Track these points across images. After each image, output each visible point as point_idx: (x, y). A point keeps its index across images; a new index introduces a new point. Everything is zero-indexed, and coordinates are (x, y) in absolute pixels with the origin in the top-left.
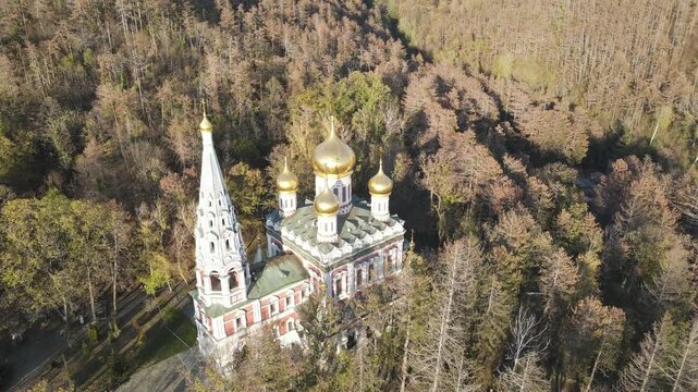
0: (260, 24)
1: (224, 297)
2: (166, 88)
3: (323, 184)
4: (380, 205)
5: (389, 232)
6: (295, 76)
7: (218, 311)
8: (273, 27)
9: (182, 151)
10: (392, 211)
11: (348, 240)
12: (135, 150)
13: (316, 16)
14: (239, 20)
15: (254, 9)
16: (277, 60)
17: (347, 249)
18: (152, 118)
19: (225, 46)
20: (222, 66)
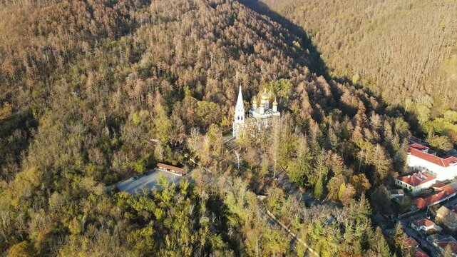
0: (253, 61)
1: (240, 121)
2: (224, 81)
3: (263, 101)
4: (275, 108)
5: (276, 114)
6: (263, 79)
7: (238, 124)
8: (258, 61)
9: (229, 96)
10: (278, 110)
12: (219, 95)
13: (275, 57)
14: (246, 59)
15: (251, 55)
16: (257, 73)
17: (266, 115)
18: (221, 87)
19: (241, 69)
20: (240, 75)
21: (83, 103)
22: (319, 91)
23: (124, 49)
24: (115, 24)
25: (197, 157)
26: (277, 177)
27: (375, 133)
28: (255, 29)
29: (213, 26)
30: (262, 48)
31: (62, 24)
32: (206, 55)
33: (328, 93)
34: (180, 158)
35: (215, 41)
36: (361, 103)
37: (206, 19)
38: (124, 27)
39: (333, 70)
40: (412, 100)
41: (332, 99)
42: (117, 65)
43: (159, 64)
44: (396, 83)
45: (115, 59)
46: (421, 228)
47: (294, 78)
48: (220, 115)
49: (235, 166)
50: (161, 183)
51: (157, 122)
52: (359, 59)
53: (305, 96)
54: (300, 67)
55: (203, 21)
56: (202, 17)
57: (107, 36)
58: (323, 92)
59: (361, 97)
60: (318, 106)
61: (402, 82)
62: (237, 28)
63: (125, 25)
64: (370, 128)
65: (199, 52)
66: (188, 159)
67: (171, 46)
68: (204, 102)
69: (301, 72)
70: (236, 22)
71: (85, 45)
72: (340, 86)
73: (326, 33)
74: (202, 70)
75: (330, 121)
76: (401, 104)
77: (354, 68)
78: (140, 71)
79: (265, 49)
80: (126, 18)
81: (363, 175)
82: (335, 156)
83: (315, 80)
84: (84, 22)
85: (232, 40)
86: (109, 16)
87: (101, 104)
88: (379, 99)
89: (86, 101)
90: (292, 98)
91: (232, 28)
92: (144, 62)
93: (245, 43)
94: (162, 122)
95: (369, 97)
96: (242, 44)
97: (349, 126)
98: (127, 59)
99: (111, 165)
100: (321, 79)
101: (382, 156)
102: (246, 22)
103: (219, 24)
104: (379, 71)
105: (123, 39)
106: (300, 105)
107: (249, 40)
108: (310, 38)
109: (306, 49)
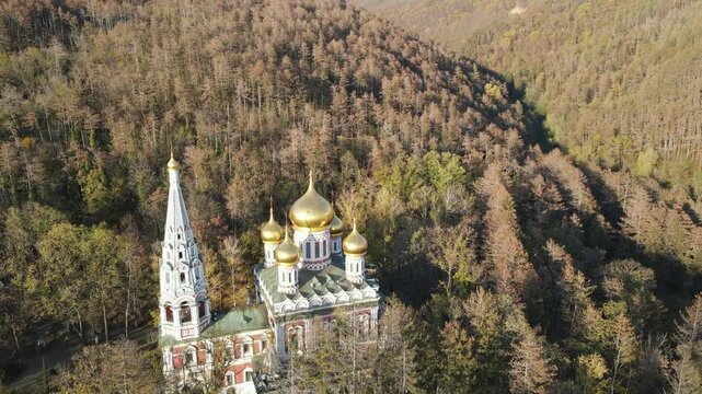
1: (176, 329)
5: (358, 295)
6: (375, 153)
7: (166, 342)
8: (381, 113)
11: (305, 295)
13: (433, 105)
14: (351, 105)
15: (366, 96)
16: (362, 138)
17: (303, 303)
22: (552, 191)
24: (22, 18)
28: (397, 54)
29: (285, 36)
30: (402, 86)
37: (275, 24)
41: (599, 218)
53: (501, 208)
54: (497, 132)
58: (566, 195)
62: (347, 45)
70: (352, 35)
73: (558, 76)
79: (410, 88)
83: (537, 161)
91: (336, 45)
93: (359, 75)
96: (350, 75)
100: (555, 159)
102: (378, 40)
103: (304, 34)
106: (480, 241)
107: (371, 68)
108: (524, 85)
109: (514, 102)
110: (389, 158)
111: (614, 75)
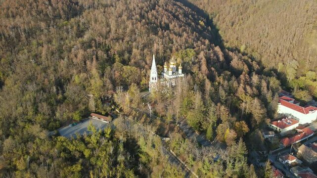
0: (168, 35)
1: (154, 81)
2: (145, 51)
3: (171, 66)
4: (180, 71)
5: (181, 75)
6: (174, 49)
7: (152, 83)
8: (172, 36)
9: (148, 62)
10: (182, 72)
12: (140, 61)
13: (185, 32)
14: (163, 34)
15: (167, 31)
16: (171, 45)
17: (173, 76)
18: (143, 56)
19: (159, 41)
20: (157, 46)
21: (39, 68)
22: (215, 57)
23: (72, 27)
24: (66, 9)
25: (121, 108)
26: (179, 123)
27: (254, 89)
28: (171, 12)
29: (139, 11)
30: (175, 26)
31: (27, 9)
32: (133, 32)
33: (221, 58)
34: (108, 109)
35: (140, 21)
36: (246, 66)
37: (135, 6)
38: (74, 11)
39: (227, 42)
40: (283, 64)
41: (225, 64)
42: (66, 39)
43: (97, 39)
44: (272, 51)
45: (65, 35)
46: (286, 161)
47: (197, 48)
48: (140, 76)
49: (148, 115)
50: (90, 129)
51: (92, 82)
52: (246, 33)
53: (203, 61)
54: (203, 40)
55: (132, 6)
56: (132, 3)
57: (61, 18)
58: (218, 58)
59: (246, 62)
60: (213, 69)
61: (276, 50)
62: (157, 12)
63: (75, 10)
64: (251, 85)
65: (128, 30)
66: (114, 110)
67: (108, 25)
68: (129, 67)
69: (204, 43)
70: (157, 7)
71: (43, 25)
72: (231, 53)
73: (224, 15)
74: (130, 43)
75: (221, 81)
76: (275, 67)
77: (242, 40)
78: (83, 44)
79: (177, 27)
80: (75, 5)
81: (243, 122)
82: (223, 108)
83: (213, 49)
84: (43, 7)
85: (153, 20)
86: (63, 3)
87: (52, 68)
88: (259, 63)
89: (41, 66)
90: (194, 63)
91: (154, 12)
92: (86, 37)
93: (163, 23)
94: (96, 82)
95: (252, 61)
96: (160, 23)
97: (235, 84)
98: (74, 35)
99: (55, 115)
100: (217, 49)
101: (258, 107)
102: (165, 7)
103: (144, 9)
104: (260, 42)
105: (72, 20)
106: (200, 68)
107: (166, 20)
108: (212, 18)
109: (208, 27)
110: (177, 50)
111: (241, 17)
